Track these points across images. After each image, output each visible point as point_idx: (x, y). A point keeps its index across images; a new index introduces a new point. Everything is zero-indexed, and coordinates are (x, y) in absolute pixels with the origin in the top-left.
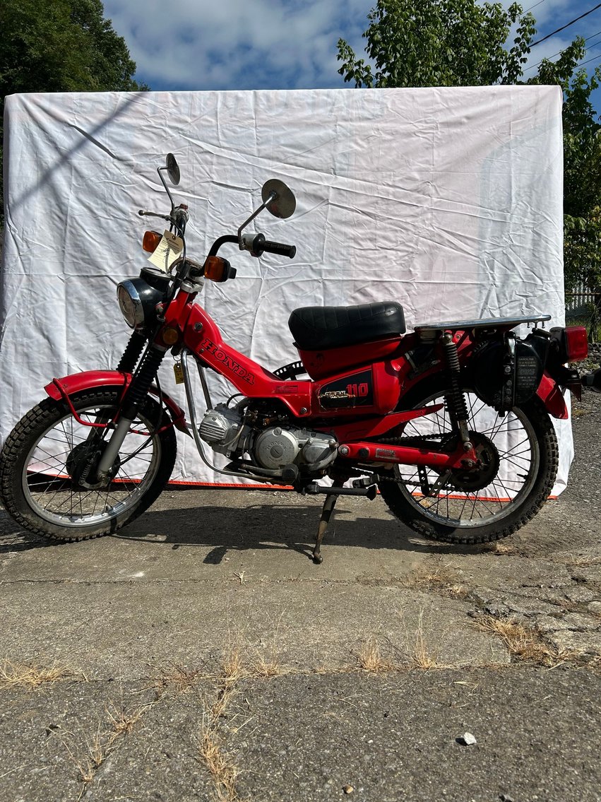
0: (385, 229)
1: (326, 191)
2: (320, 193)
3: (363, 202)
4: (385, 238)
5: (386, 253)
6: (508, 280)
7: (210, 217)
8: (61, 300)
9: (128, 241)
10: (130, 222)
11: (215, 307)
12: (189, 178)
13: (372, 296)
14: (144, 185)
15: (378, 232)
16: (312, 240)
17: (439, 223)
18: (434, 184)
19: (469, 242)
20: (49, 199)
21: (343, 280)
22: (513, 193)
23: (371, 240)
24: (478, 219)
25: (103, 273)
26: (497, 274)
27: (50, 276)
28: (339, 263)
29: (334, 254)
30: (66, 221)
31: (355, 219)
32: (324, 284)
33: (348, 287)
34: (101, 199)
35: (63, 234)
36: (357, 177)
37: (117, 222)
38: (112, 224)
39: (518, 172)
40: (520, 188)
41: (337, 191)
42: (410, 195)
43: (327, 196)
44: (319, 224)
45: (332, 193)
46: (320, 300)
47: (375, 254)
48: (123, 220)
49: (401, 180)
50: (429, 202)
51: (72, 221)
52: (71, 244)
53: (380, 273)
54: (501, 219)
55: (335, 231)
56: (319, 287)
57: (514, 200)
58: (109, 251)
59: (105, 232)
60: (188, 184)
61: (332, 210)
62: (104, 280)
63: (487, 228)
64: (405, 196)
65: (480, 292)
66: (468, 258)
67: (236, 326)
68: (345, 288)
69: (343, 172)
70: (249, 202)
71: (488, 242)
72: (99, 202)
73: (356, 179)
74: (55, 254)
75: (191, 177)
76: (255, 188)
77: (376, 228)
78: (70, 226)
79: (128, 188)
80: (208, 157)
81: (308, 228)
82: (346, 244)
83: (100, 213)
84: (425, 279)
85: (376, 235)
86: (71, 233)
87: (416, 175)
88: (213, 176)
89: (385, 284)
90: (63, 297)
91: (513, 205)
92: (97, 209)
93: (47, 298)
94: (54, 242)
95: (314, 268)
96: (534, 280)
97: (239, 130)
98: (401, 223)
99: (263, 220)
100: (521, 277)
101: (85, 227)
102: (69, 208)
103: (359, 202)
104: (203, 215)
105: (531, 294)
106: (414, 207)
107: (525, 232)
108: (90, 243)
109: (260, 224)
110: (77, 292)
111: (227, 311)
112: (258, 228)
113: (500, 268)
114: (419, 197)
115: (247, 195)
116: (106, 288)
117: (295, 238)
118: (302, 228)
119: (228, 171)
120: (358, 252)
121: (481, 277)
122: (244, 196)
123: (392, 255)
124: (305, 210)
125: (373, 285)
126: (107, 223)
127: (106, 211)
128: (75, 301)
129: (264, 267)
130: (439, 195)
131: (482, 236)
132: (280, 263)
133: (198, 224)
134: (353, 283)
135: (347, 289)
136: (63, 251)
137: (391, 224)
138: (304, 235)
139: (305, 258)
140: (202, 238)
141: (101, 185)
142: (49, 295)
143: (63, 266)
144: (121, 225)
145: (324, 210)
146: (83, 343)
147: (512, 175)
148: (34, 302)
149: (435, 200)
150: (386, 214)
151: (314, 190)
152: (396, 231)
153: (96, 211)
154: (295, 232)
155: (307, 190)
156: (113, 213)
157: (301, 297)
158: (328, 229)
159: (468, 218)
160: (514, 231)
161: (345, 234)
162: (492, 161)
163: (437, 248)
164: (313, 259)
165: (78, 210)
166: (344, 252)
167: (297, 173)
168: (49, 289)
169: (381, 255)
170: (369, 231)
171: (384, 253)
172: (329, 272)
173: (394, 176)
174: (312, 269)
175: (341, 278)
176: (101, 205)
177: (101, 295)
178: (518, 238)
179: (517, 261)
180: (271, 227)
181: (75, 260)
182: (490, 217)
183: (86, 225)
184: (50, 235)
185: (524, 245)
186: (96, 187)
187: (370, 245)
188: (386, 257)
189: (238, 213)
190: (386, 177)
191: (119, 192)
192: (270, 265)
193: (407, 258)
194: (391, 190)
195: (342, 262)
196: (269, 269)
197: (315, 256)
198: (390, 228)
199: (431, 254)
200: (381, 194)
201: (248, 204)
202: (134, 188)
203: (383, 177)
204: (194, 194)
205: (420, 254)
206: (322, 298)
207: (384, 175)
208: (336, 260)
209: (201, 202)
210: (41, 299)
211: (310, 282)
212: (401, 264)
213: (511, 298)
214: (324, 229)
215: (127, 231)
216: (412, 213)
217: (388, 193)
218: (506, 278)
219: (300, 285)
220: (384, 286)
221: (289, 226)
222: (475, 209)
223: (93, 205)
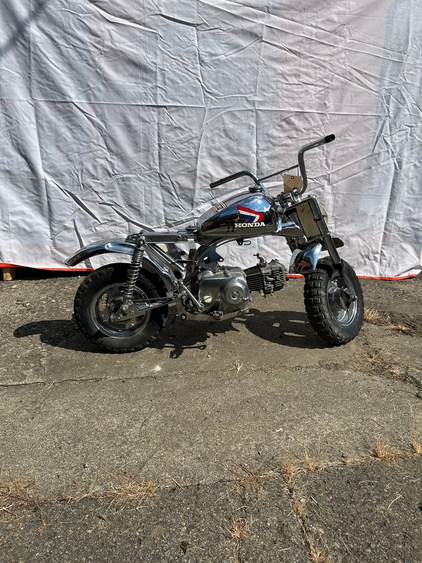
0: (307, 66)
1: (260, 29)
2: (255, 31)
3: (291, 41)
4: (307, 74)
5: (307, 87)
6: (399, 113)
7: (161, 50)
8: (32, 123)
9: (89, 70)
10: (89, 51)
11: (167, 132)
12: (140, 10)
13: (294, 125)
14: (98, 15)
15: (302, 69)
16: (247, 74)
17: (351, 62)
18: (348, 26)
19: (371, 79)
20: (11, 25)
21: (272, 111)
22: (410, 37)
23: (295, 76)
24: (381, 60)
25: (69, 100)
26: (391, 108)
27: (20, 101)
28: (270, 95)
29: (265, 87)
30: (29, 48)
31: (284, 57)
32: (257, 114)
33: (276, 117)
34: (60, 27)
35: (28, 60)
36: (287, 16)
37: (77, 51)
38: (72, 53)
39: (415, 18)
40: (415, 32)
41: (270, 29)
42: (329, 36)
43: (261, 33)
44: (254, 61)
45: (265, 32)
46: (253, 127)
47: (298, 88)
48: (82, 49)
49: (323, 22)
50: (343, 43)
51: (35, 48)
52: (36, 70)
53: (302, 105)
54: (399, 59)
55: (267, 67)
56: (252, 116)
57: (410, 44)
58: (71, 78)
59: (66, 61)
60: (139, 16)
61: (265, 47)
62: (69, 106)
63: (387, 67)
64: (325, 37)
65: (377, 122)
66: (370, 94)
67: (184, 148)
68: (273, 117)
69: (275, 11)
70: (194, 37)
71: (387, 79)
72: (59, 30)
73: (286, 18)
74: (22, 80)
75: (141, 9)
76: (199, 23)
77: (300, 66)
78: (34, 53)
79: (84, 17)
81: (244, 63)
82: (275, 79)
83: (61, 42)
84: (336, 111)
85: (300, 71)
86: (35, 59)
87: (335, 18)
88: (161, 9)
89: (305, 114)
90: (34, 120)
91: (409, 48)
92: (57, 37)
93: (20, 122)
94: (20, 68)
95: (249, 99)
96: (418, 113)
98: (320, 62)
99: (207, 54)
100: (409, 111)
101: (48, 54)
102: (31, 36)
103: (287, 41)
104: (154, 47)
105: (414, 125)
106: (331, 47)
107: (416, 71)
108: (54, 71)
109: (204, 58)
110: (46, 116)
111: (177, 136)
112: (202, 61)
113: (394, 102)
114: (336, 38)
115: (192, 30)
116: (72, 113)
117: (233, 72)
118: (240, 63)
119: (175, 5)
120: (285, 86)
121: (379, 110)
122: (190, 31)
123: (312, 89)
124: (242, 46)
125: (296, 115)
126: (68, 52)
127: (66, 40)
128: (45, 124)
129: (208, 98)
130: (351, 36)
131: (383, 75)
132: (221, 94)
133: (150, 56)
134: (279, 114)
135: (275, 118)
136: (30, 77)
137: (312, 62)
138: (241, 69)
139: (242, 90)
140: (153, 69)
141: (59, 13)
142: (22, 119)
143: (30, 91)
144: (80, 55)
145: (258, 47)
146: (56, 162)
147: (411, 21)
148: (9, 125)
149: (349, 41)
150: (309, 52)
151: (250, 28)
152: (316, 68)
153: (56, 39)
154: (233, 67)
155: (244, 26)
156: (73, 42)
157: (238, 125)
158: (261, 64)
159: (373, 58)
160: (408, 71)
161: (275, 70)
162: (396, 8)
163: (348, 84)
164: (248, 91)
165: (39, 38)
166: (274, 86)
167: (235, 9)
168: (21, 112)
169: (303, 90)
170: (294, 67)
171: (305, 87)
172: (261, 103)
173: (318, 17)
174: (247, 100)
175: (270, 109)
176: (60, 33)
177: (67, 120)
178: (410, 77)
179: (408, 96)
180: (213, 61)
181: (42, 87)
182: (390, 58)
183: (49, 53)
184: (15, 61)
185: (414, 83)
186: (54, 15)
187: (295, 80)
188: (307, 91)
189: (185, 47)
190: (310, 18)
191: (76, 21)
192: (213, 96)
193: (323, 92)
194: (314, 30)
195: (271, 95)
196: (211, 99)
197: (250, 89)
198: (312, 65)
199: (343, 89)
200: (305, 34)
201: (193, 38)
202: (90, 18)
203: (308, 18)
204: (145, 26)
205: (334, 90)
206: (255, 126)
207: (309, 16)
208: (267, 93)
209: (152, 35)
210: (15, 122)
211: (246, 112)
212: (319, 98)
213: (400, 128)
214: (258, 64)
215: (87, 61)
216: (330, 53)
217: (311, 34)
218: (398, 110)
219: (237, 114)
220: (304, 116)
221: (228, 60)
222: (380, 50)
223: (53, 34)
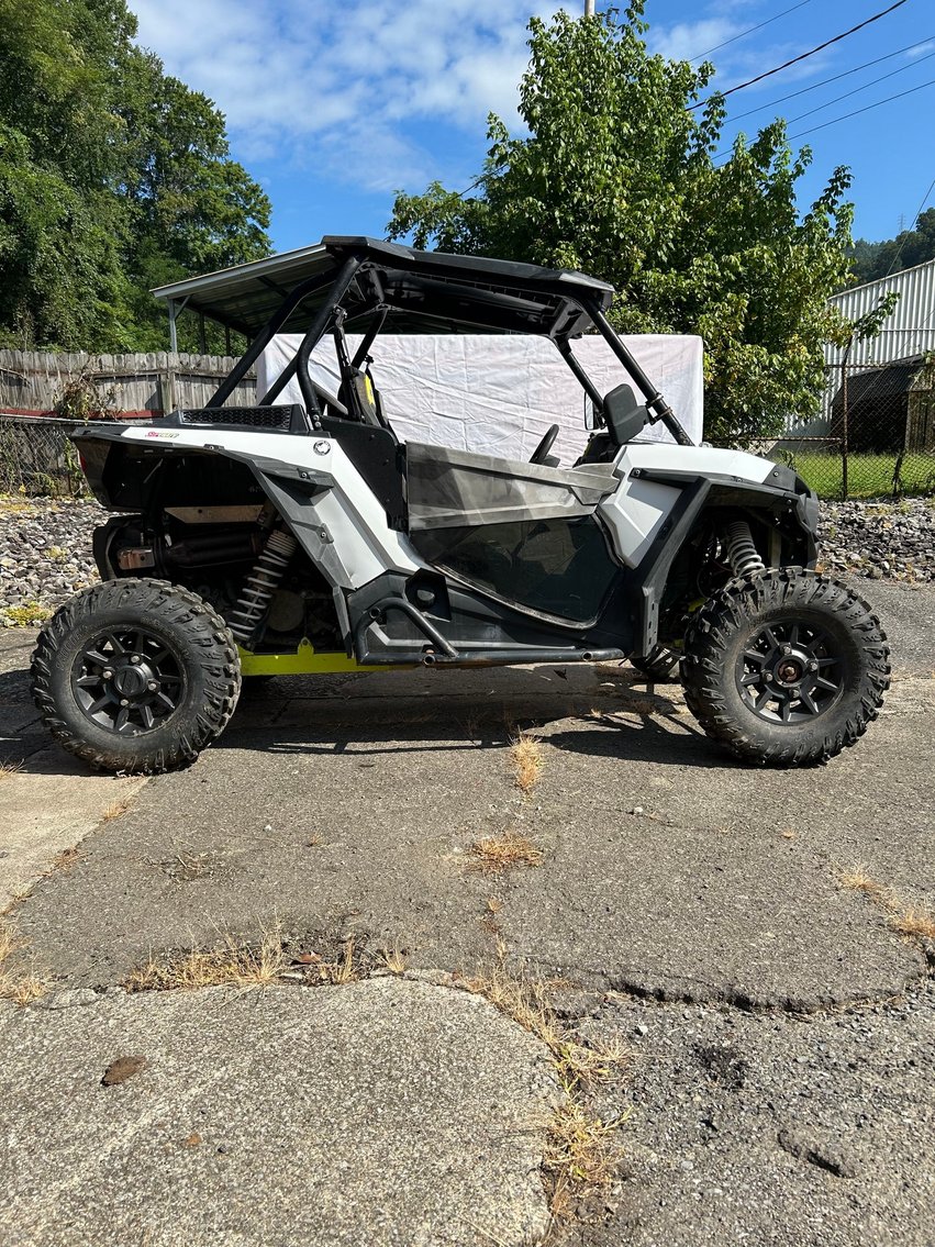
80: (429, 392)
97: (453, 370)
